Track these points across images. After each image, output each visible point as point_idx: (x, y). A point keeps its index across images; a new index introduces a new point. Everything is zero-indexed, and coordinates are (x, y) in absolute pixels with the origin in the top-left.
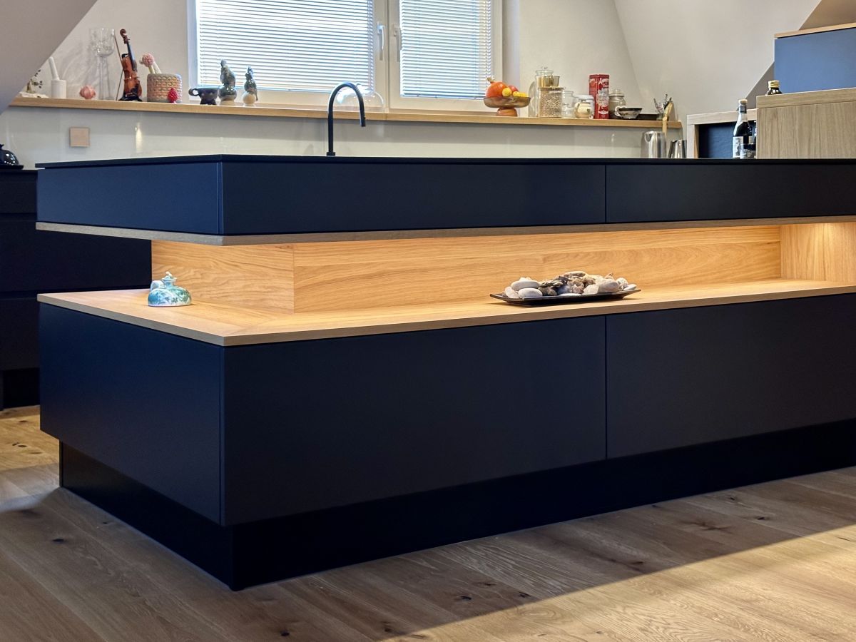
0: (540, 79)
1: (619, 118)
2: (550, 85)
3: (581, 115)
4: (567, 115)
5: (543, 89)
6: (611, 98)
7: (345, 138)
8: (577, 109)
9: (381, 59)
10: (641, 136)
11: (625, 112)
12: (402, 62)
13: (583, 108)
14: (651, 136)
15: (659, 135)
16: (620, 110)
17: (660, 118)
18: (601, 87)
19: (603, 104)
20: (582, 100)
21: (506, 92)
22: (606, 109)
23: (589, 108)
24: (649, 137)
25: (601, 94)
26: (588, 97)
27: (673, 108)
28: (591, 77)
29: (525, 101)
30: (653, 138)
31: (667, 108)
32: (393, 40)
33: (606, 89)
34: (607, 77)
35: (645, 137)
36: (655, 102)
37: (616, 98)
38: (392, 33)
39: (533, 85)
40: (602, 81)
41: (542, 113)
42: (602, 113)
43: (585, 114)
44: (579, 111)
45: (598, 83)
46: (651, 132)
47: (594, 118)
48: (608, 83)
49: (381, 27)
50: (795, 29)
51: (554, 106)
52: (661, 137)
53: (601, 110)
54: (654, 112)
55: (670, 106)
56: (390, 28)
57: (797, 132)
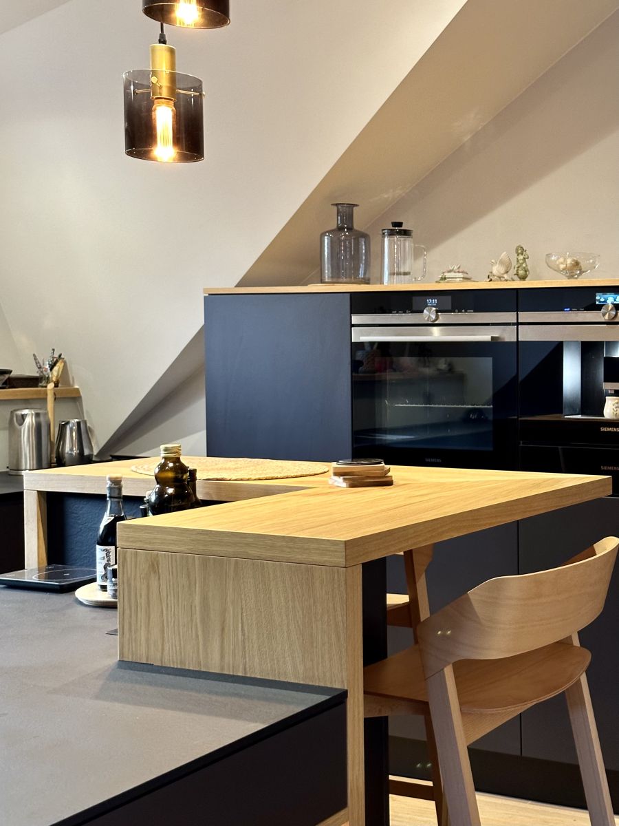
10: (8, 416)
14: (23, 417)
15: (37, 415)
17: (43, 383)
24: (20, 418)
27: (65, 368)
30: (28, 420)
31: (56, 368)
35: (15, 419)
36: (35, 359)
46: (25, 412)
52: (42, 419)
54: (32, 372)
55: (60, 365)
57: (198, 609)
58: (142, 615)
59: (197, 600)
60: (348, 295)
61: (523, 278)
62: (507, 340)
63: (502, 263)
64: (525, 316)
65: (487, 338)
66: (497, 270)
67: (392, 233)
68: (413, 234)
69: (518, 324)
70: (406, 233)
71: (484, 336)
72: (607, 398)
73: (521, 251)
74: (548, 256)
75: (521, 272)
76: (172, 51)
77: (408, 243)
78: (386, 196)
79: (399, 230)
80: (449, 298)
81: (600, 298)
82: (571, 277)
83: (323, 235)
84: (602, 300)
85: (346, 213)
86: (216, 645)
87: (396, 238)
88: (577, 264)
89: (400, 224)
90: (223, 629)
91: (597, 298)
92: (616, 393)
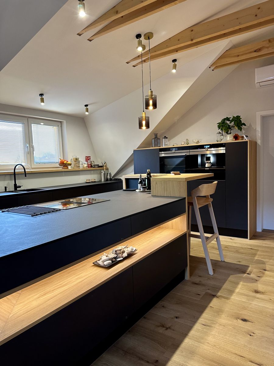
0: (73, 158)
1: (94, 167)
2: (77, 159)
4: (81, 168)
5: (75, 161)
6: (91, 162)
7: (19, 179)
9: (28, 154)
10: (100, 172)
12: (34, 155)
13: (85, 165)
14: (102, 172)
15: (104, 171)
16: (94, 165)
17: (103, 167)
18: (89, 159)
19: (89, 164)
20: (85, 163)
21: (65, 162)
25: (89, 161)
28: (86, 157)
29: (70, 164)
32: (31, 149)
34: (90, 157)
36: (102, 162)
37: (93, 162)
38: (31, 146)
41: (75, 167)
42: (90, 166)
43: (86, 167)
45: (88, 159)
47: (88, 168)
49: (28, 145)
51: (78, 165)
54: (102, 165)
55: (105, 164)
56: (30, 145)
57: (163, 188)
60: (158, 149)
61: (188, 144)
62: (188, 155)
63: (184, 142)
64: (191, 150)
65: (185, 154)
66: (183, 143)
67: (164, 138)
69: (190, 152)
70: (167, 138)
72: (206, 164)
73: (187, 140)
74: (193, 140)
75: (187, 143)
77: (167, 140)
79: (165, 138)
80: (177, 148)
82: (197, 143)
83: (152, 139)
85: (156, 135)
86: (166, 192)
87: (165, 139)
88: (198, 141)
89: (166, 136)
90: (167, 190)
91: (204, 147)
92: (208, 163)
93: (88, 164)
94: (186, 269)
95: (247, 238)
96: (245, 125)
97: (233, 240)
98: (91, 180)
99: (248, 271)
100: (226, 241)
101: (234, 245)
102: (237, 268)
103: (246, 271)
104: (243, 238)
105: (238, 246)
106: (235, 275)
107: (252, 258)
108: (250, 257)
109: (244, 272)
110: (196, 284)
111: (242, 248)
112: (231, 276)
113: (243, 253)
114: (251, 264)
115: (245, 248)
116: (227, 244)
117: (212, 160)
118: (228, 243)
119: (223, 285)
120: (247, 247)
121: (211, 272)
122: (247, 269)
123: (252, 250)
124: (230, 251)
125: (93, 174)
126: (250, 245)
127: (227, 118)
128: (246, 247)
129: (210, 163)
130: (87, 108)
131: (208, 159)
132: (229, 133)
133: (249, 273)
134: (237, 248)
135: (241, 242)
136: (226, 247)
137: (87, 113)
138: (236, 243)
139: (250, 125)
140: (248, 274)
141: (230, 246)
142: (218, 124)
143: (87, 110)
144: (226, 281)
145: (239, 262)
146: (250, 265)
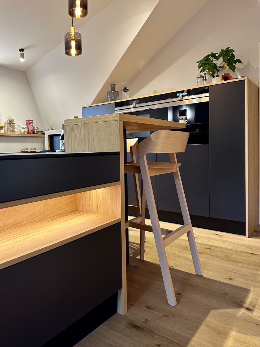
0: (8, 120)
1: (37, 134)
2: (11, 123)
3: (22, 133)
4: (17, 132)
5: (8, 124)
6: (34, 127)
8: (20, 131)
11: (38, 132)
13: (23, 130)
16: (37, 131)
18: (30, 124)
19: (31, 129)
20: (23, 128)
22: (32, 131)
23: (25, 130)
25: (30, 126)
26: (25, 127)
28: (27, 120)
29: (2, 128)
33: (32, 125)
34: (32, 120)
37: (36, 128)
39: (6, 122)
40: (30, 122)
41: (8, 132)
43: (23, 132)
44: (21, 131)
45: (29, 122)
47: (27, 133)
48: (32, 123)
50: (89, 104)
51: (12, 129)
53: (30, 131)
57: (83, 137)
58: (70, 141)
59: (83, 136)
60: (114, 103)
62: (153, 109)
64: (158, 102)
65: (149, 108)
68: (129, 90)
69: (156, 104)
71: (148, 108)
72: (180, 120)
76: (75, 28)
77: (128, 93)
78: (122, 84)
79: (126, 90)
80: (139, 100)
81: (178, 94)
83: (108, 92)
84: (179, 95)
85: (113, 87)
86: (87, 145)
89: (126, 88)
90: (89, 141)
91: (177, 94)
92: (182, 119)
93: (29, 130)
94: (119, 291)
95: (245, 235)
96: (239, 61)
97: (221, 236)
98: (31, 149)
99: (248, 303)
100: (210, 238)
101: (222, 245)
102: (226, 294)
103: (243, 302)
104: (238, 234)
105: (228, 247)
106: (222, 311)
107: (256, 272)
108: (251, 271)
109: (239, 304)
110: (136, 327)
111: (236, 252)
112: (213, 312)
113: (237, 262)
114: (255, 286)
115: (242, 252)
116: (209, 244)
117: (190, 114)
118: (212, 241)
119: (193, 335)
120: (245, 250)
121: (172, 300)
122: (246, 297)
123: (253, 257)
124: (213, 256)
125: (36, 142)
126: (250, 247)
127: (212, 53)
128: (242, 249)
129: (186, 119)
130: (22, 53)
131: (183, 113)
132: (215, 75)
133: (251, 308)
134: (227, 251)
135: (235, 241)
136: (208, 248)
137: (22, 60)
138: (224, 242)
139: (249, 64)
140: (248, 309)
141: (216, 247)
142: (198, 62)
143: (22, 56)
144: (200, 324)
145: (230, 279)
146: (252, 289)
